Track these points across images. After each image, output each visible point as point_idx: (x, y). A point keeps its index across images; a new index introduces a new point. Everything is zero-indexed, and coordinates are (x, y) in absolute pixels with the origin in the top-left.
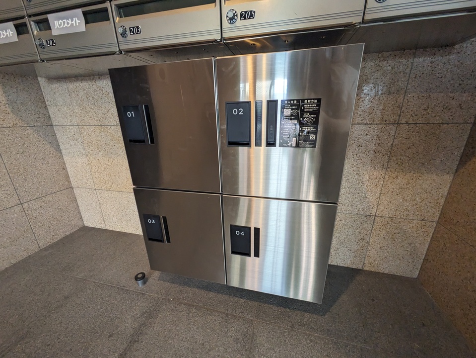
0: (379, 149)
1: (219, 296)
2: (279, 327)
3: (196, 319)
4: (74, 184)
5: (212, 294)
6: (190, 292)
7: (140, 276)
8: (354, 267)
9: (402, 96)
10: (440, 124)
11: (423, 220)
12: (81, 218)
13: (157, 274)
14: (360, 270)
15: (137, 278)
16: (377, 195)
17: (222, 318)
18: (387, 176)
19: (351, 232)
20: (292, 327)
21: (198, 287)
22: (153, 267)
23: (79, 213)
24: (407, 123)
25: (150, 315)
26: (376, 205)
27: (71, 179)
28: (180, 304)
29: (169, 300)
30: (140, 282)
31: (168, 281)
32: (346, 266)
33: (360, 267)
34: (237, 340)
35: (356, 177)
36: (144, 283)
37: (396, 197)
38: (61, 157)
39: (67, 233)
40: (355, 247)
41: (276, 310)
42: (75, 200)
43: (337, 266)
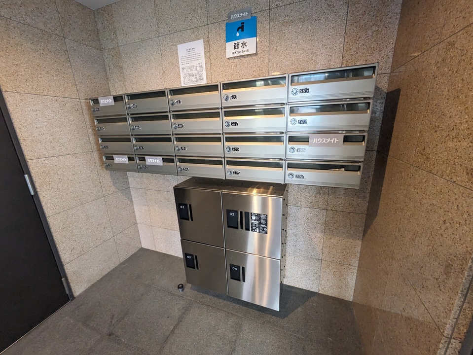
0: (319, 222)
1: (225, 302)
2: (256, 322)
3: (212, 313)
4: (138, 221)
5: (221, 301)
6: (208, 298)
7: (181, 286)
8: (313, 291)
9: (327, 196)
10: (349, 213)
11: (349, 265)
12: (140, 242)
13: (189, 285)
14: (316, 293)
15: (179, 287)
16: (321, 247)
17: (226, 314)
18: (325, 237)
19: (308, 268)
20: (264, 323)
21: (213, 296)
22: (188, 281)
23: (140, 239)
24: (331, 210)
25: (187, 309)
26: (321, 254)
27: (137, 218)
28: (203, 304)
29: (197, 302)
30: (180, 290)
31: (196, 290)
32: (308, 289)
33: (317, 291)
34: (232, 327)
35: (308, 236)
36: (183, 290)
37: (332, 250)
38: (133, 205)
39: (133, 253)
40: (313, 278)
41: (257, 313)
42: (138, 231)
43: (302, 289)
